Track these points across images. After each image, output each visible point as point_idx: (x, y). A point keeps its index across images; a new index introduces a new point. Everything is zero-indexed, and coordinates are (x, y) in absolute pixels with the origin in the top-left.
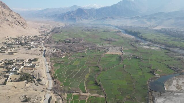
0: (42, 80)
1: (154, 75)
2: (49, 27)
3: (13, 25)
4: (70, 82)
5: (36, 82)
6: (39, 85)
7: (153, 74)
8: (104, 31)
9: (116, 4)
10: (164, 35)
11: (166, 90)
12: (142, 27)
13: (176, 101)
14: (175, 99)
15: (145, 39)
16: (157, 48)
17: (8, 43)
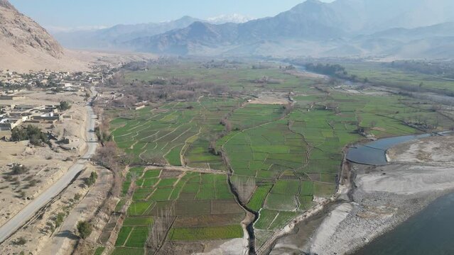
0: (70, 141)
1: (364, 136)
2: (118, 60)
3: (22, 47)
4: (145, 149)
5: (55, 145)
6: (60, 150)
7: (362, 135)
8: (254, 68)
9: (287, 13)
10: (400, 72)
11: (388, 161)
12: (349, 60)
13: (412, 179)
14: (411, 176)
15: (353, 79)
16: (381, 93)
17: (6, 83)
